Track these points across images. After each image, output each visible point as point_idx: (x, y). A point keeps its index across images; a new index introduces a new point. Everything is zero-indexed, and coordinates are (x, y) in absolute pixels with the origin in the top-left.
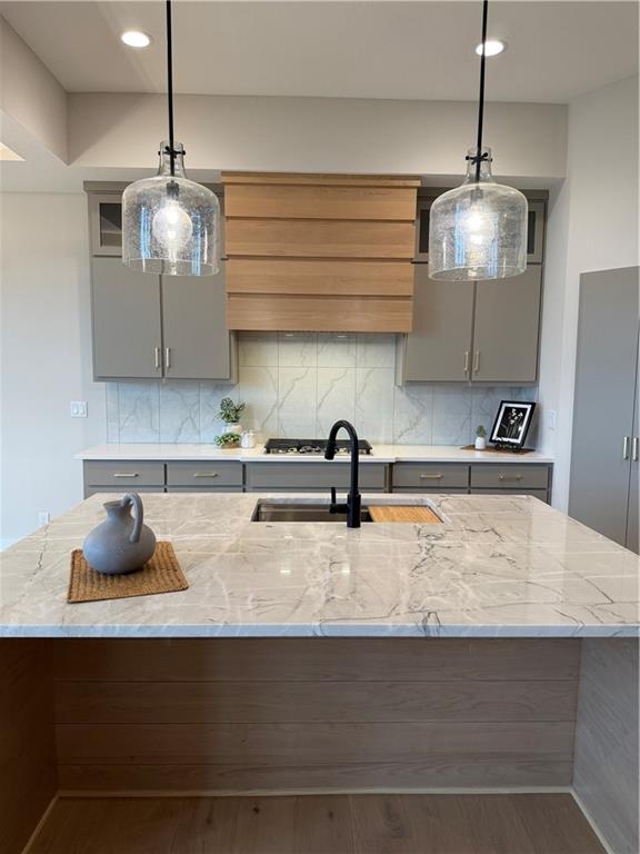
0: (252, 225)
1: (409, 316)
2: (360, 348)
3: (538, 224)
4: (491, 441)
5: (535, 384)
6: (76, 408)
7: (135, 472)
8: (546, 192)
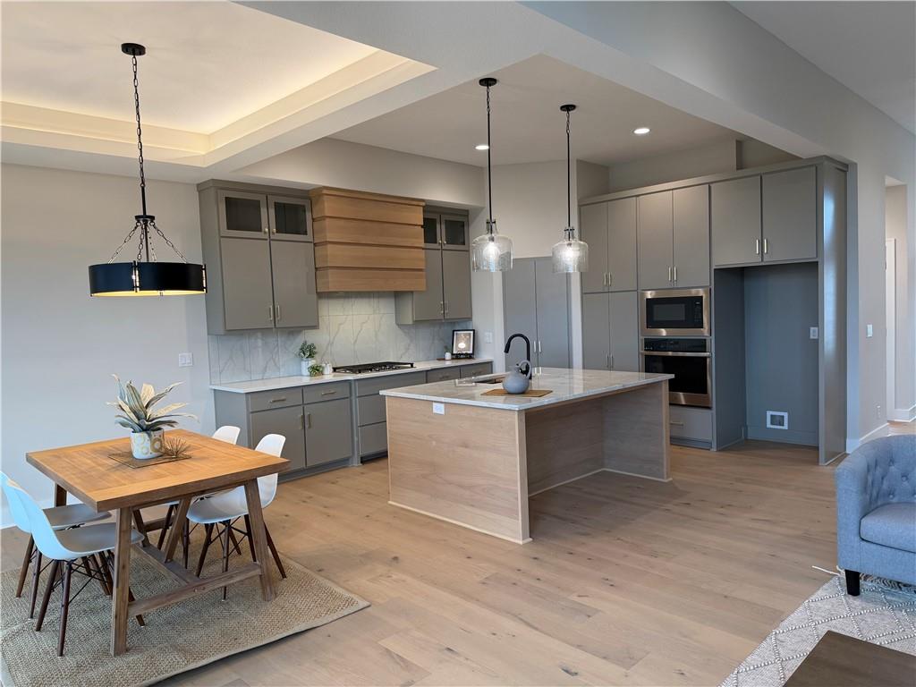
0: (342, 223)
1: (424, 280)
2: (376, 300)
3: (466, 228)
4: (452, 354)
5: (470, 319)
6: (184, 358)
7: (283, 398)
8: (467, 211)
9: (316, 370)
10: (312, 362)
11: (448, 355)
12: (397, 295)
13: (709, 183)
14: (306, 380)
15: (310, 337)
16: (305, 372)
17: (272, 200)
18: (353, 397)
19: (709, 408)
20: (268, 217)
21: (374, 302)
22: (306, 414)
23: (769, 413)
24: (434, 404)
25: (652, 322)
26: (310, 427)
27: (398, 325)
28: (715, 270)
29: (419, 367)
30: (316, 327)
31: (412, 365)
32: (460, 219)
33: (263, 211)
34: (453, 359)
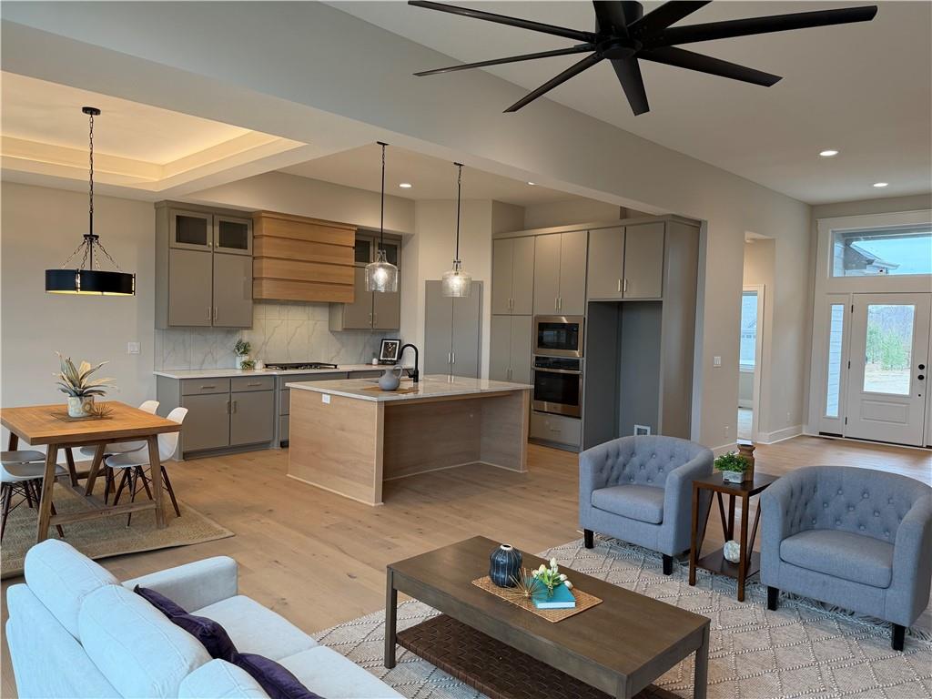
0: (278, 241)
1: (353, 295)
2: (311, 309)
3: (398, 251)
4: (380, 360)
5: (398, 330)
6: (133, 347)
7: (213, 385)
8: (401, 236)
9: (248, 365)
10: (245, 358)
11: (375, 361)
12: (331, 305)
13: (588, 230)
14: (237, 372)
15: (245, 336)
16: (239, 366)
17: (218, 219)
18: (277, 390)
19: (580, 418)
20: (213, 233)
21: (309, 310)
22: (233, 401)
23: (636, 427)
24: (323, 395)
25: (541, 343)
26: (235, 411)
27: (331, 332)
28: (589, 302)
29: (342, 368)
30: (249, 328)
31: (336, 366)
32: (394, 243)
33: (209, 228)
34: (379, 364)
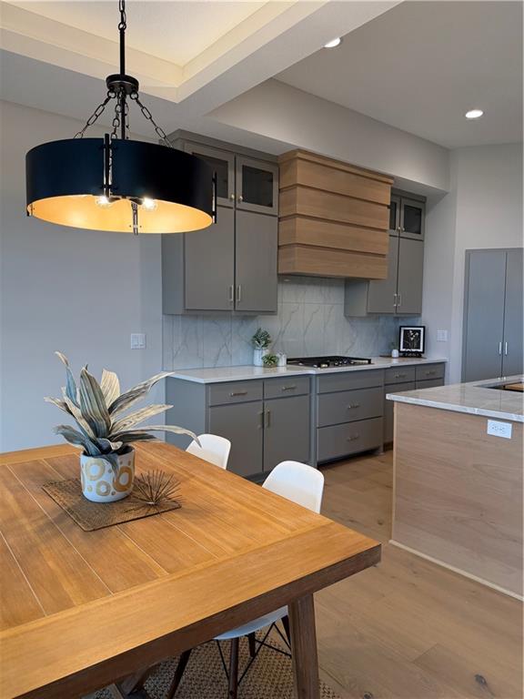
1: (386, 268)
2: (327, 289)
3: (422, 217)
4: (400, 352)
5: (419, 315)
6: (136, 340)
7: (243, 391)
8: (425, 198)
9: (271, 361)
10: (266, 352)
11: (395, 353)
12: (348, 282)
14: (259, 372)
15: (264, 324)
17: (242, 162)
18: (313, 393)
20: (235, 181)
21: (325, 290)
22: (266, 411)
24: (489, 421)
26: (269, 425)
27: (345, 316)
29: (377, 363)
30: (273, 313)
31: (370, 362)
33: (231, 174)
34: (400, 356)
